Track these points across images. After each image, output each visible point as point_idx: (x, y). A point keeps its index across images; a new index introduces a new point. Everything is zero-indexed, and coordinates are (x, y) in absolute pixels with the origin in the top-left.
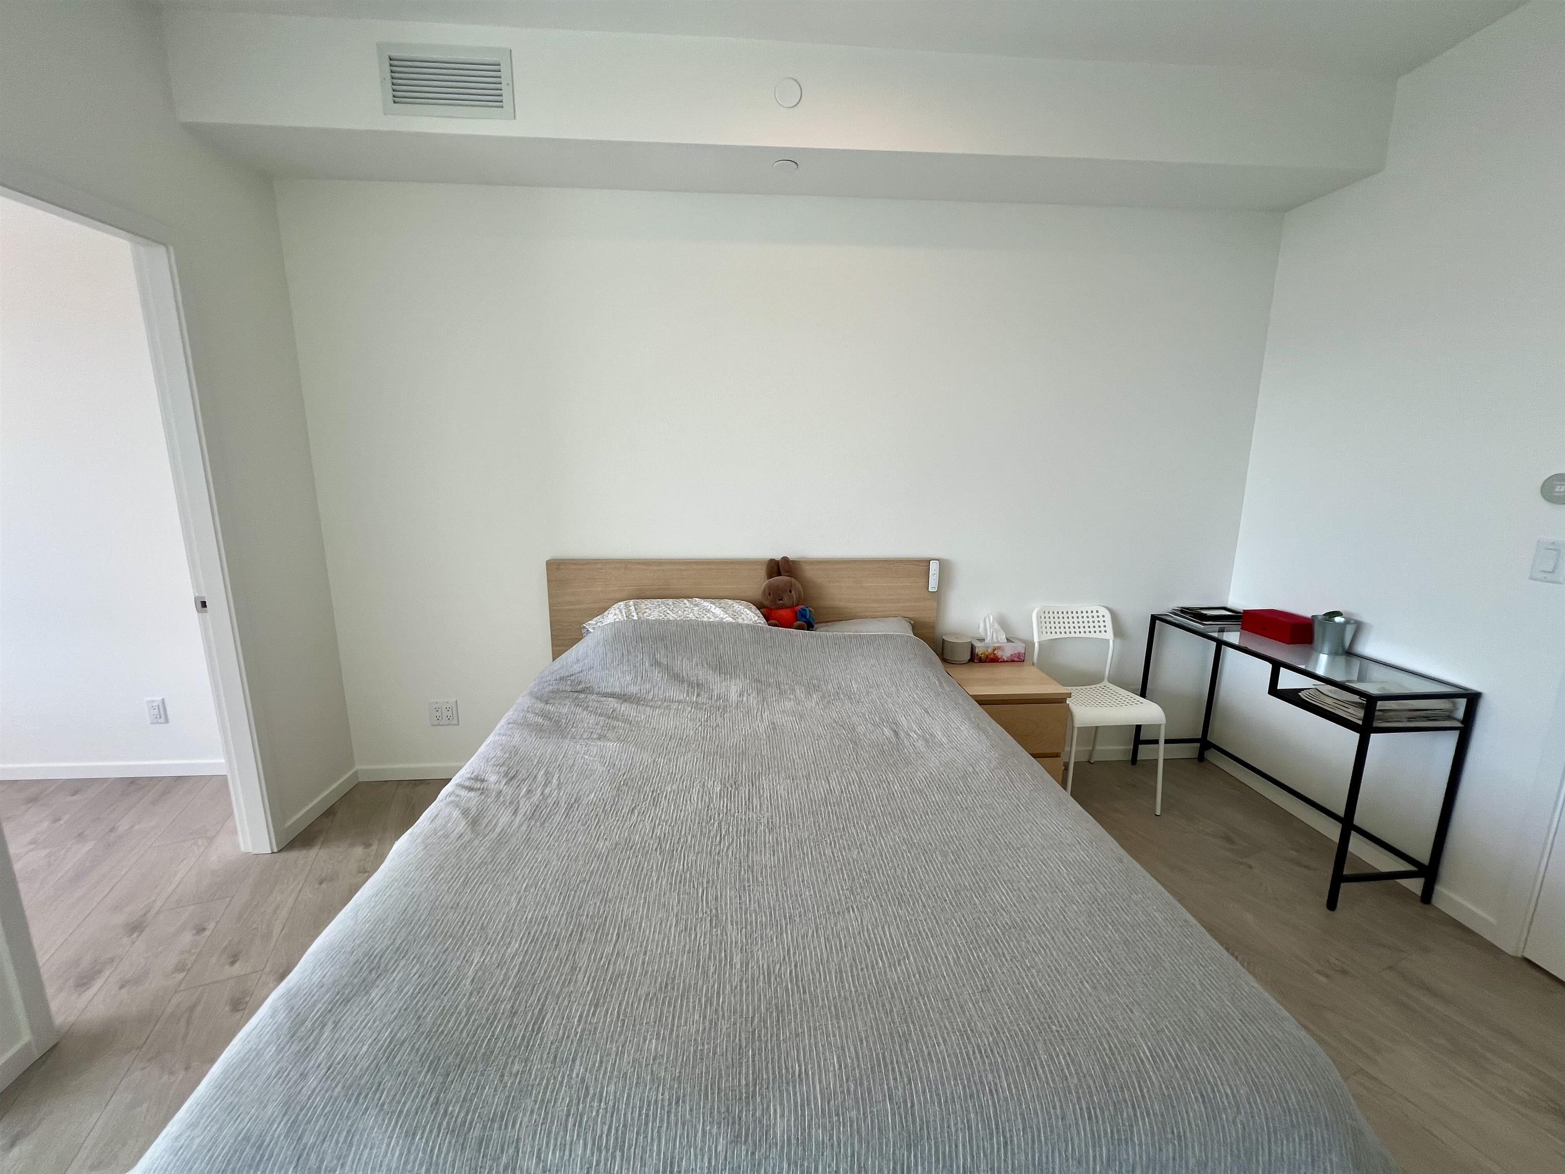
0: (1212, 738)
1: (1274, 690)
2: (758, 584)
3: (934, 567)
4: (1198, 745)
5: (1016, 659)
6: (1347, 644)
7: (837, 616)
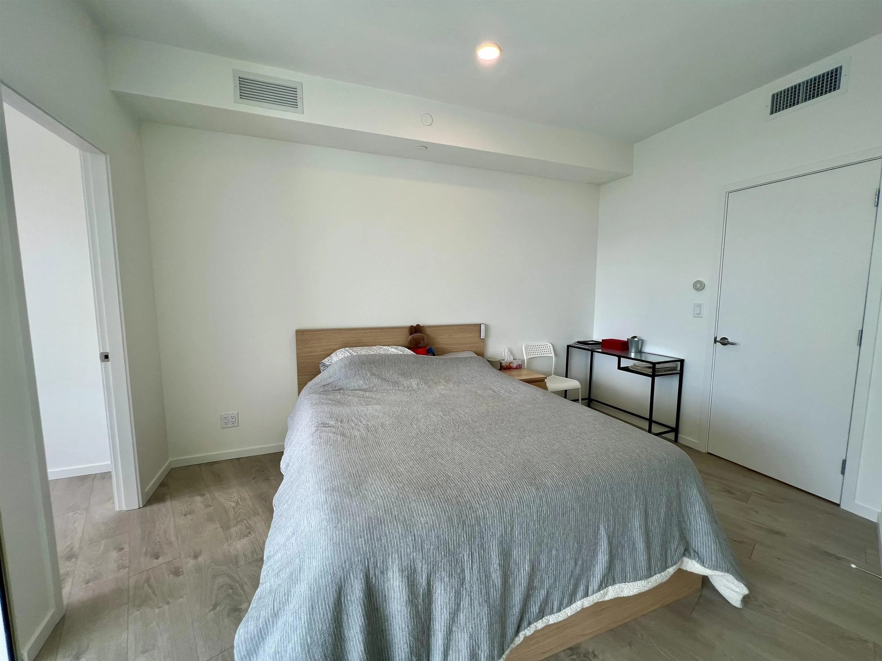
0: (592, 397)
1: (619, 368)
2: (406, 337)
3: (483, 327)
4: (587, 401)
5: (518, 367)
6: (640, 349)
7: (442, 352)
